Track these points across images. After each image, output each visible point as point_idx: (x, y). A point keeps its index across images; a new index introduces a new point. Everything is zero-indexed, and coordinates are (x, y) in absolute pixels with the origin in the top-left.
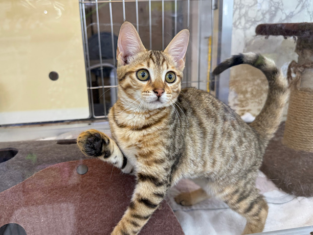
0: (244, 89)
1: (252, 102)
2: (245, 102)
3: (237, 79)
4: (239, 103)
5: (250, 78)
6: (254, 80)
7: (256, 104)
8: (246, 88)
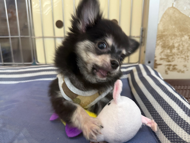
0: (171, 44)
1: (179, 58)
2: (171, 57)
3: (164, 34)
4: (165, 57)
5: (177, 34)
6: (182, 36)
7: (183, 60)
8: (173, 43)
